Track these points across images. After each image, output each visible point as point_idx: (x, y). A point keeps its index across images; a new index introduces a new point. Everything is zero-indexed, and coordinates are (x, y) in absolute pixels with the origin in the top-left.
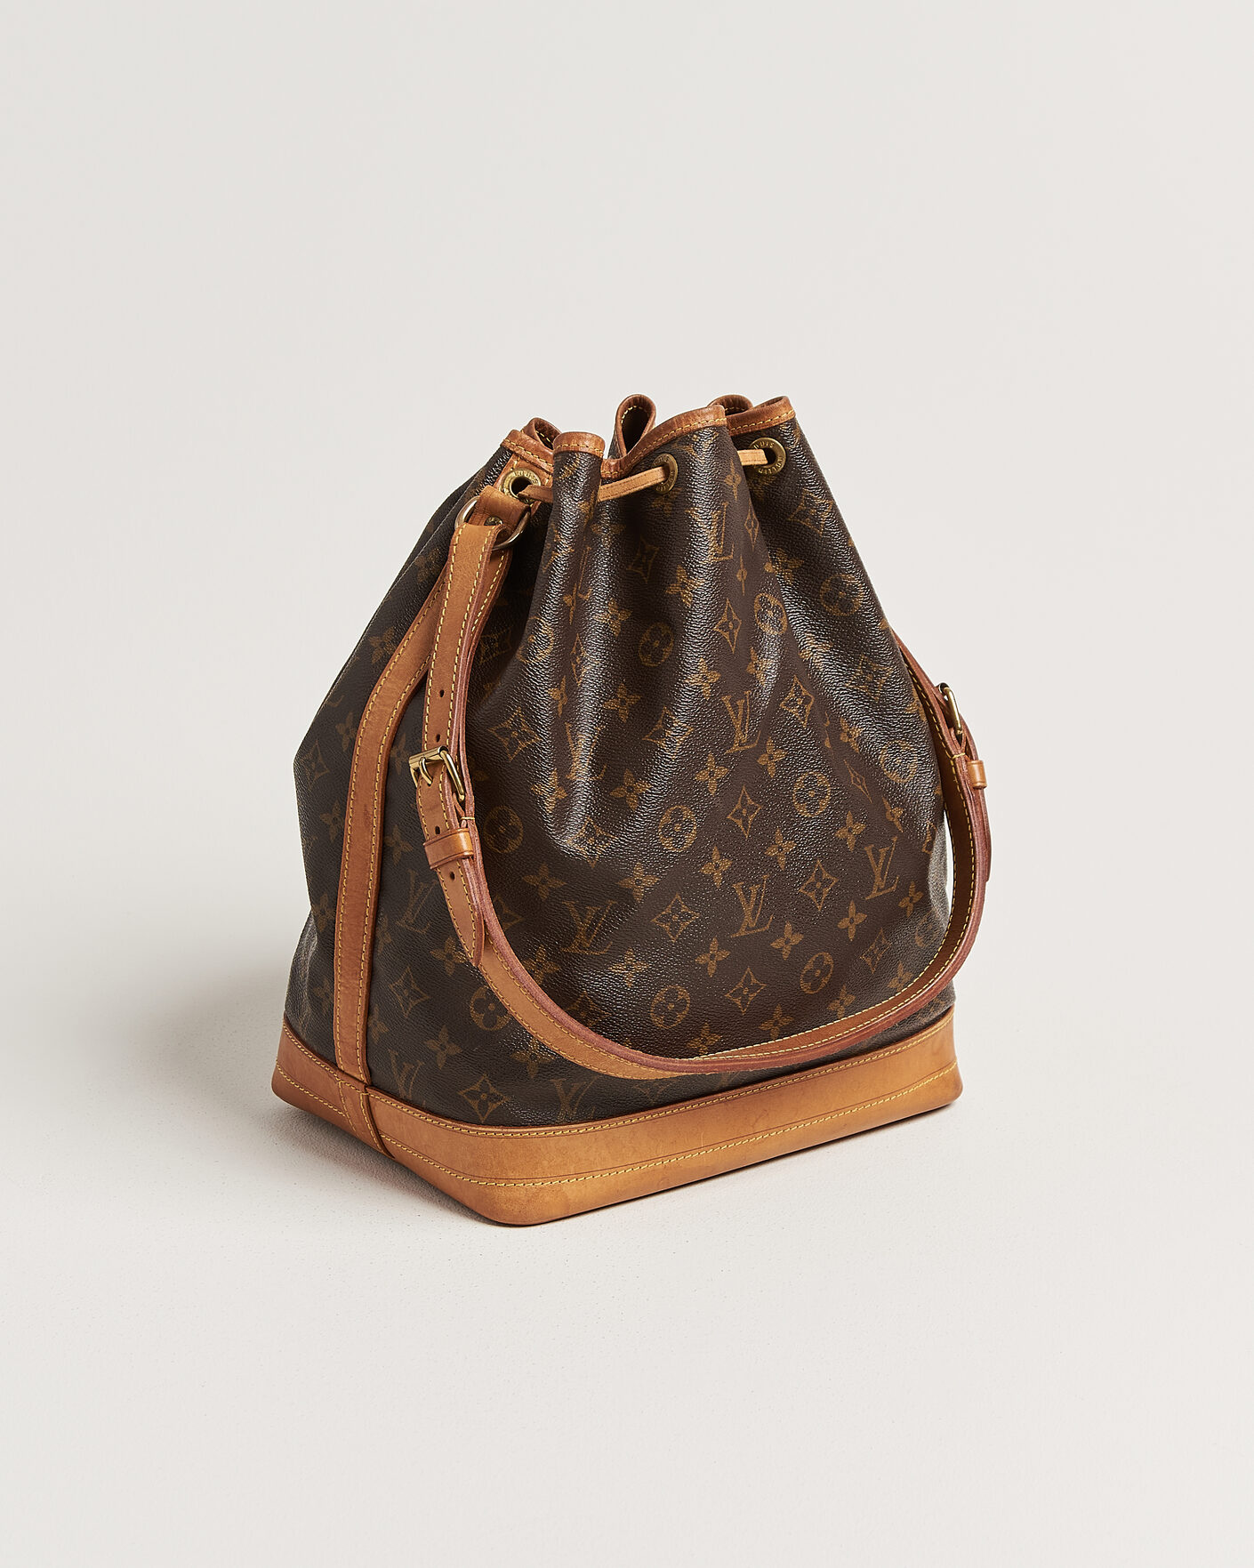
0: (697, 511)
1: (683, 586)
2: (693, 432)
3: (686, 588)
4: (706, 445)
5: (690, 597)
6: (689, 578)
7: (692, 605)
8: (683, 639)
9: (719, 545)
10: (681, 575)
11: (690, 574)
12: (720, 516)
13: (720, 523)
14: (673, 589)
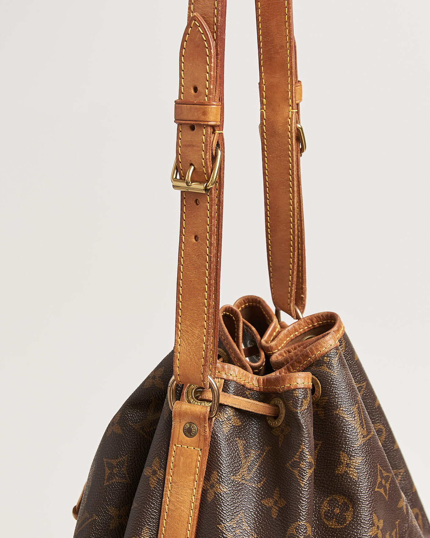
0: (342, 410)
1: (348, 466)
2: (323, 356)
3: (350, 467)
4: (335, 361)
5: (355, 472)
6: (350, 459)
7: (358, 478)
8: (359, 504)
9: (364, 429)
10: (344, 459)
11: (350, 456)
12: (358, 408)
13: (359, 413)
14: (341, 469)
